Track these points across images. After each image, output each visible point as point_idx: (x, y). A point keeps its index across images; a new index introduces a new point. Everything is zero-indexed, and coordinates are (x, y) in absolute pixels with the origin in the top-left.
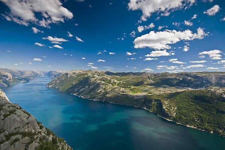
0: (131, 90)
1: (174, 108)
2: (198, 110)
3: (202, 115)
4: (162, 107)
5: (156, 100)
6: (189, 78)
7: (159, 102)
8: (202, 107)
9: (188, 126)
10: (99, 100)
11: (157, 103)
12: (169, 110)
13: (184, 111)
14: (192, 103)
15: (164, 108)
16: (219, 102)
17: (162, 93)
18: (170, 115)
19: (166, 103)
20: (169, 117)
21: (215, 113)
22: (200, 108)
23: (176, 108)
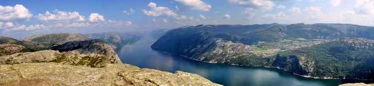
0: (258, 47)
1: (312, 62)
2: (334, 60)
3: (337, 65)
4: (298, 64)
5: (291, 57)
6: (325, 30)
7: (294, 59)
8: (337, 58)
9: (325, 78)
10: (216, 62)
11: (293, 60)
12: (306, 66)
13: (322, 64)
14: (329, 55)
15: (301, 64)
16: (350, 51)
17: (297, 47)
18: (307, 71)
19: (303, 58)
20: (307, 74)
21: (347, 61)
22: (335, 59)
23: (313, 62)
